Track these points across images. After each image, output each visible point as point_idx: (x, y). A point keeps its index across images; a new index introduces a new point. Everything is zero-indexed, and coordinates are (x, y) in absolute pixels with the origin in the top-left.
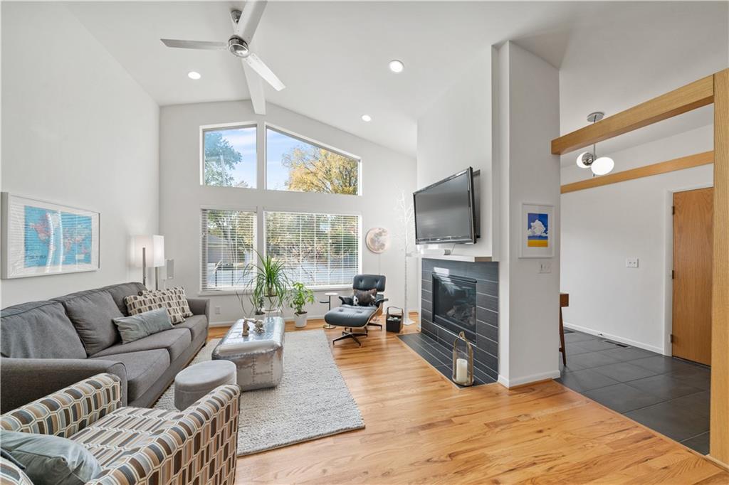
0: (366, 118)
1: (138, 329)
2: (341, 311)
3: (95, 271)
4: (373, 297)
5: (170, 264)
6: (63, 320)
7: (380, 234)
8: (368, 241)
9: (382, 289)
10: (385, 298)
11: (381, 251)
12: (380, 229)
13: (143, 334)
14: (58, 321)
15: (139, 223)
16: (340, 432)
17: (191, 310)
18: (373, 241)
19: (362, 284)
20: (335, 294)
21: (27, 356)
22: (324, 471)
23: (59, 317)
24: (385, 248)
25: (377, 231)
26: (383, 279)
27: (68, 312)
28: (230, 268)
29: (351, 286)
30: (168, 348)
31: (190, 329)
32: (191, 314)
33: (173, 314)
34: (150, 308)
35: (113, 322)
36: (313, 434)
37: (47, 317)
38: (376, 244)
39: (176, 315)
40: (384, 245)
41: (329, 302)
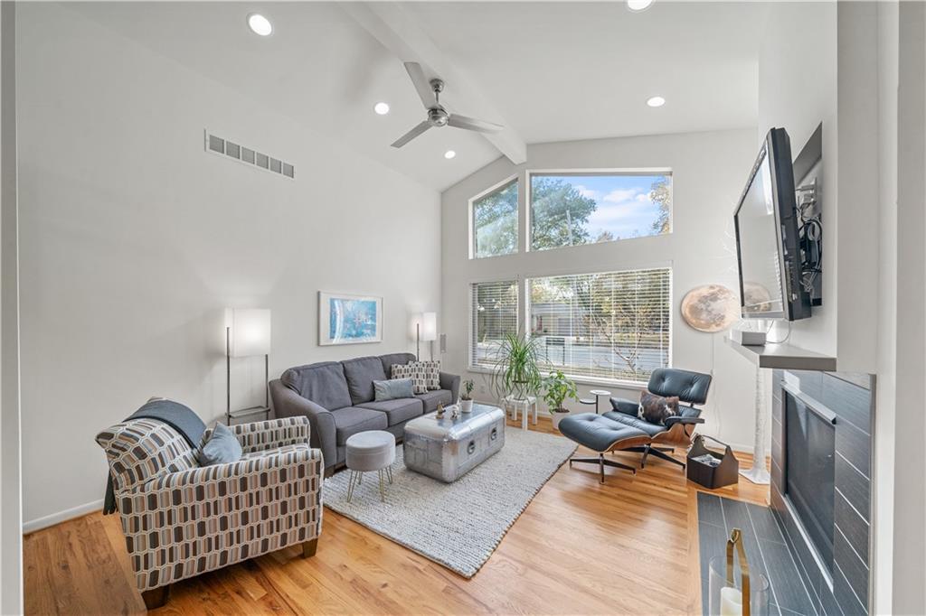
0: (656, 102)
1: (385, 392)
2: (591, 419)
3: (379, 343)
4: (669, 410)
5: (443, 338)
6: (340, 377)
7: (714, 297)
8: (686, 311)
9: (700, 399)
10: (701, 417)
11: (714, 328)
12: (712, 287)
13: (387, 396)
14: (335, 376)
15: (418, 302)
16: (441, 563)
17: (440, 384)
18: (695, 310)
19: (665, 385)
20: (607, 393)
21: (310, 399)
22: (385, 585)
23: (337, 374)
24: (726, 325)
25: (705, 292)
26: (706, 381)
27: (345, 371)
28: (561, 343)
29: (646, 385)
30: (388, 413)
31: (423, 401)
32: (439, 387)
33: (418, 384)
34: (403, 376)
35: (373, 383)
36: (417, 546)
37: (329, 372)
38: (704, 316)
39: (420, 386)
40: (723, 318)
41: (597, 403)
